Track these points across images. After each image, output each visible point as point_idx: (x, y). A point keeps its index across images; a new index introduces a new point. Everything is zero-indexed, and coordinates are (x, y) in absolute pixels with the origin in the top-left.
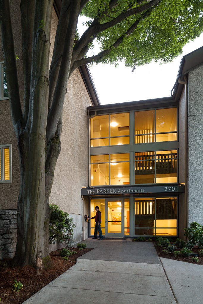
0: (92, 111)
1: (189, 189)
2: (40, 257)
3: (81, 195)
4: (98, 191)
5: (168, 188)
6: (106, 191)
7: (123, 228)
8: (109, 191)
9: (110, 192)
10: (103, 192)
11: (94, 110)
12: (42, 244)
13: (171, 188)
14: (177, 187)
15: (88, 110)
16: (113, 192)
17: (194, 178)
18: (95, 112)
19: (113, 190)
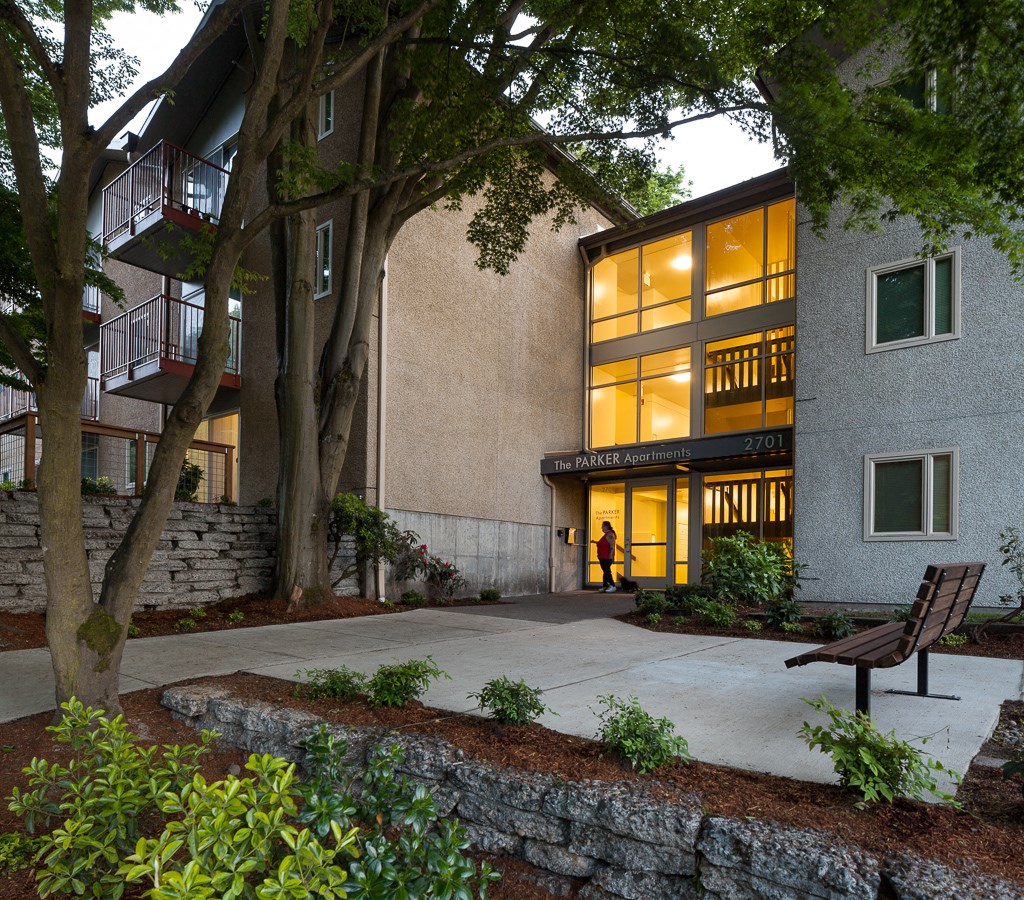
0: (592, 247)
1: (797, 440)
2: (300, 585)
3: (543, 475)
4: (577, 462)
5: (753, 439)
6: (596, 462)
7: (671, 562)
8: (604, 459)
9: (605, 462)
10: (589, 464)
11: (597, 245)
12: (306, 564)
13: (764, 439)
14: (780, 436)
15: (582, 248)
16: (612, 461)
17: (810, 405)
18: (600, 247)
19: (612, 456)
